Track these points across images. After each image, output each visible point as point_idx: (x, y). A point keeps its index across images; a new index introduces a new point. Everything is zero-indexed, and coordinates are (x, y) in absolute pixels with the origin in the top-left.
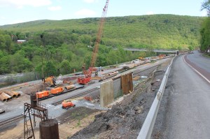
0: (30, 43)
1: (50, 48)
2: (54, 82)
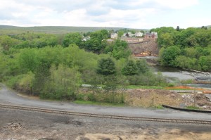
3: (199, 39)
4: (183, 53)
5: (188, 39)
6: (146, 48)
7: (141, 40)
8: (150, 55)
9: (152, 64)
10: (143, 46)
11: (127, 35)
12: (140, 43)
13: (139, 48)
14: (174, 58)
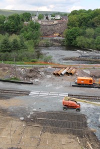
4: (83, 34)
5: (93, 20)
7: (56, 22)
9: (57, 44)
10: (56, 28)
11: (47, 18)
12: (54, 25)
13: (52, 30)
14: (75, 38)
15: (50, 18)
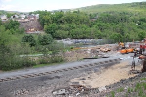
0: (99, 21)
1: (112, 25)
2: (124, 46)
3: (67, 19)
4: (60, 28)
5: (60, 19)
6: (32, 25)
7: (27, 20)
8: (37, 30)
10: (30, 24)
11: (14, 17)
12: (27, 22)
13: (27, 26)
14: (55, 31)
15: (17, 16)
